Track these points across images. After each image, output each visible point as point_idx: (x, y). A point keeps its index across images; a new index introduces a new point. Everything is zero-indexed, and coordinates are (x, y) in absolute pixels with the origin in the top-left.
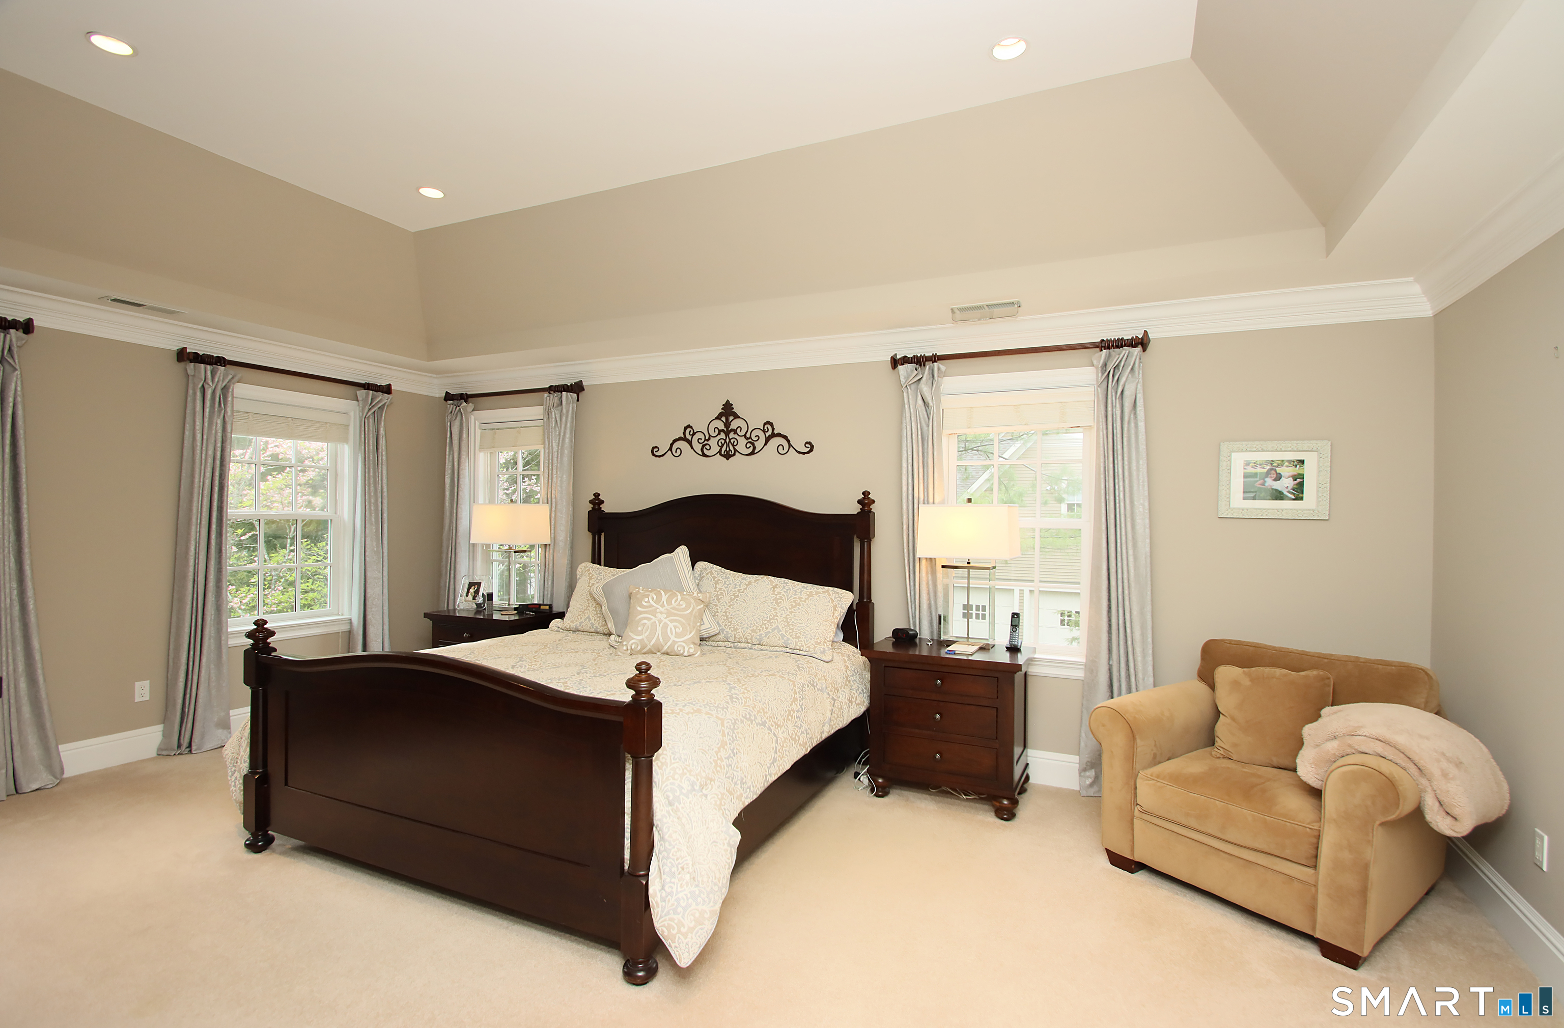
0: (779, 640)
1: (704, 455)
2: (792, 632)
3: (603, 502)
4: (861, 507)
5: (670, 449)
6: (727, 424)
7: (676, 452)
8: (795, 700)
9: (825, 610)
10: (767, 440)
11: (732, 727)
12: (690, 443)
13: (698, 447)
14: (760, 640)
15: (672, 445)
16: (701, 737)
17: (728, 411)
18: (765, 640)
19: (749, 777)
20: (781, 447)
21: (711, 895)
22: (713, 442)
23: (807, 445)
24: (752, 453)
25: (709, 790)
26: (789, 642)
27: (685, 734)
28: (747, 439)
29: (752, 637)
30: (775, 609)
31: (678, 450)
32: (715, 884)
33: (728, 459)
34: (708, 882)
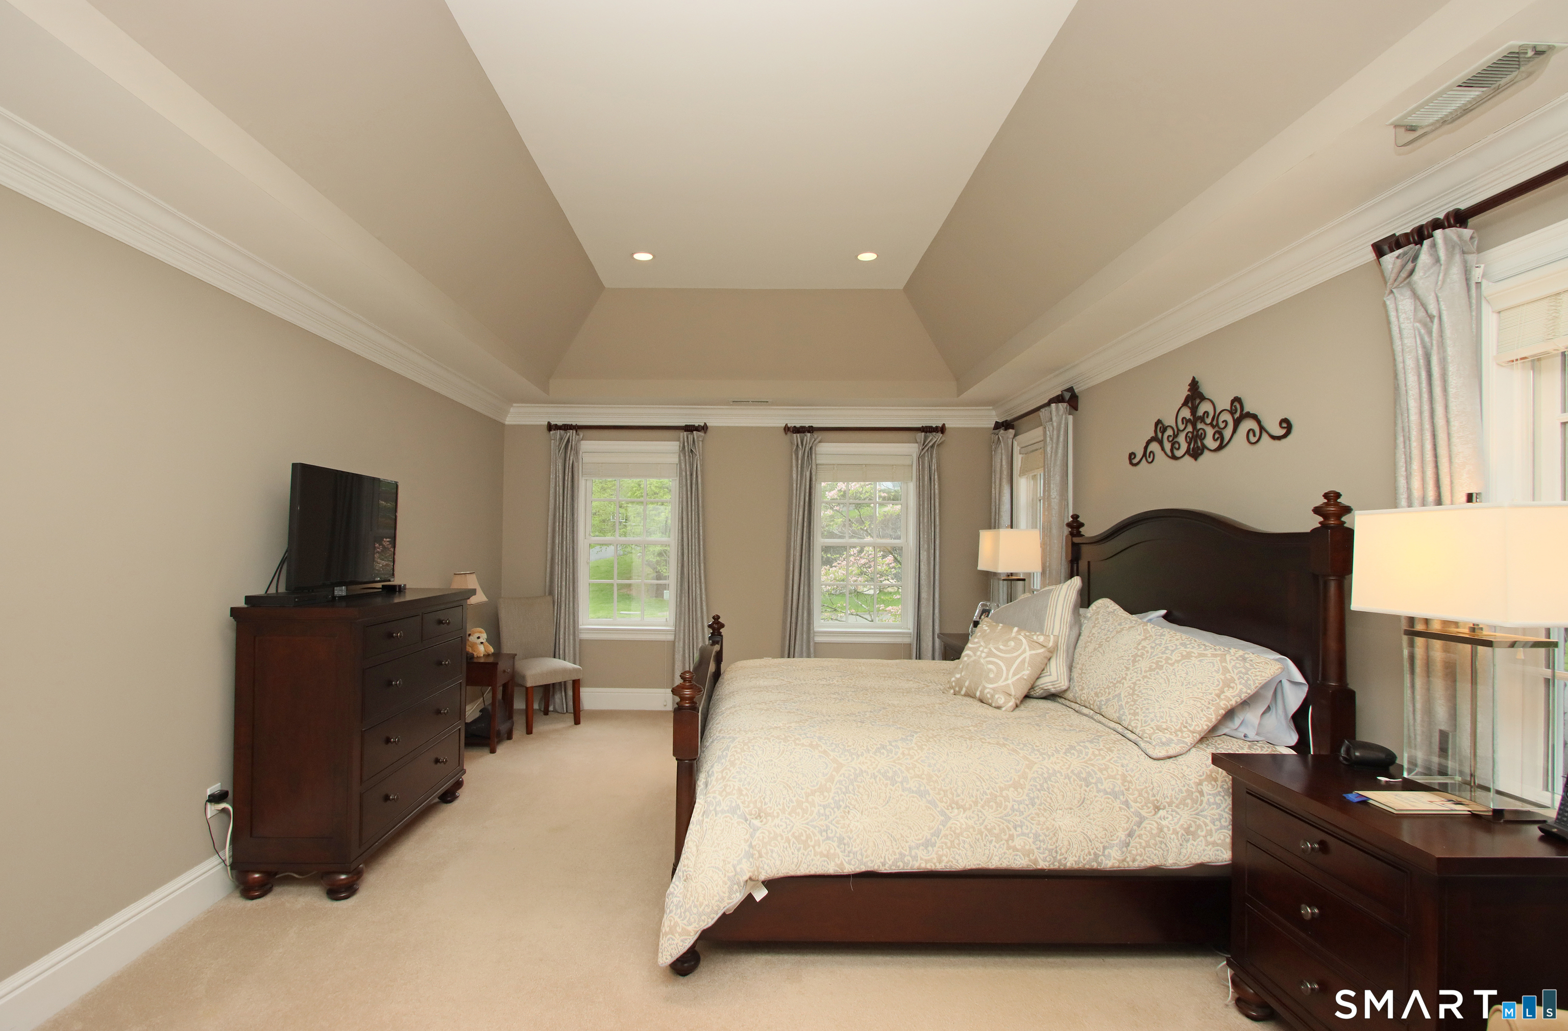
0: (1115, 712)
1: (1174, 457)
2: (1133, 706)
3: (1082, 525)
4: (1321, 519)
5: (1144, 455)
6: (1194, 410)
7: (1149, 457)
8: (1016, 786)
9: (1202, 684)
10: (1237, 423)
11: (852, 777)
12: (1161, 443)
13: (1167, 446)
14: (1100, 708)
15: (1146, 448)
16: (791, 771)
17: (1195, 395)
18: (1104, 710)
19: (858, 841)
20: (1251, 434)
21: (687, 913)
22: (1181, 439)
23: (1284, 425)
24: (1220, 448)
25: (763, 823)
26: (1123, 717)
27: (772, 760)
28: (1213, 427)
29: (1095, 701)
30: (1128, 669)
31: (1152, 455)
32: (695, 906)
33: (1196, 459)
34: (689, 899)
